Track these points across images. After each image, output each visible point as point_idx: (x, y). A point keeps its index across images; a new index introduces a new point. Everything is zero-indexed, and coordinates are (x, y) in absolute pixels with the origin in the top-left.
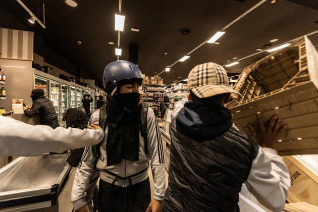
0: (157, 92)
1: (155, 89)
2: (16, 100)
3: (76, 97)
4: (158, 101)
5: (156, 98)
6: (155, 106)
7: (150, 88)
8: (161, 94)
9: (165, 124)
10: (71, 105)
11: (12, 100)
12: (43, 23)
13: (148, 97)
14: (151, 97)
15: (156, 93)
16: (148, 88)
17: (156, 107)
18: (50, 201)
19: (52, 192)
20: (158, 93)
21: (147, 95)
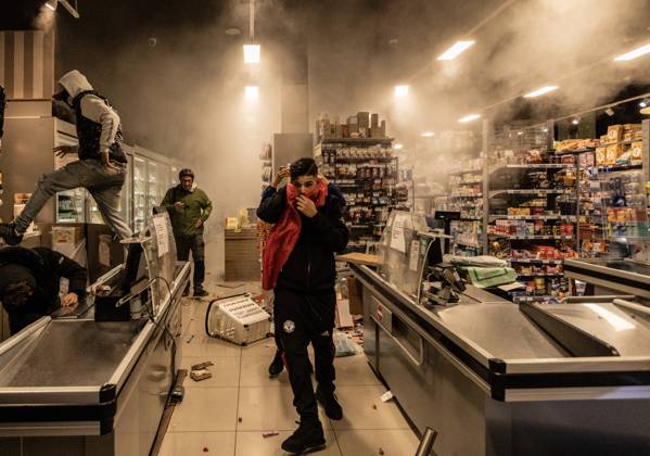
0: (367, 161)
1: (361, 152)
2: (21, 195)
3: (148, 185)
4: (372, 191)
5: (366, 179)
6: (362, 204)
7: (346, 151)
8: (382, 166)
9: (387, 256)
10: (136, 206)
11: (13, 197)
12: (73, 6)
13: (341, 177)
14: (349, 177)
15: (365, 165)
16: (339, 152)
17: (365, 209)
18: (99, 423)
19: (101, 402)
20: (371, 165)
21: (337, 171)
